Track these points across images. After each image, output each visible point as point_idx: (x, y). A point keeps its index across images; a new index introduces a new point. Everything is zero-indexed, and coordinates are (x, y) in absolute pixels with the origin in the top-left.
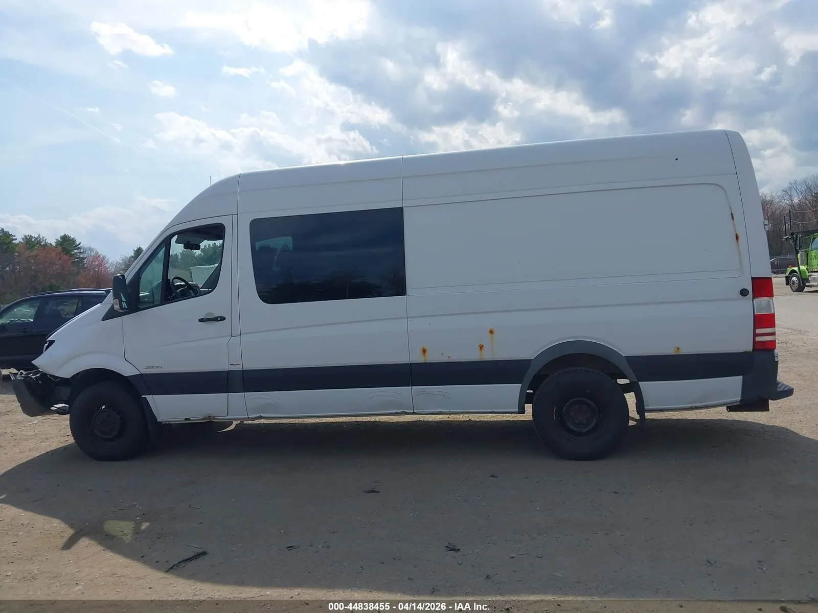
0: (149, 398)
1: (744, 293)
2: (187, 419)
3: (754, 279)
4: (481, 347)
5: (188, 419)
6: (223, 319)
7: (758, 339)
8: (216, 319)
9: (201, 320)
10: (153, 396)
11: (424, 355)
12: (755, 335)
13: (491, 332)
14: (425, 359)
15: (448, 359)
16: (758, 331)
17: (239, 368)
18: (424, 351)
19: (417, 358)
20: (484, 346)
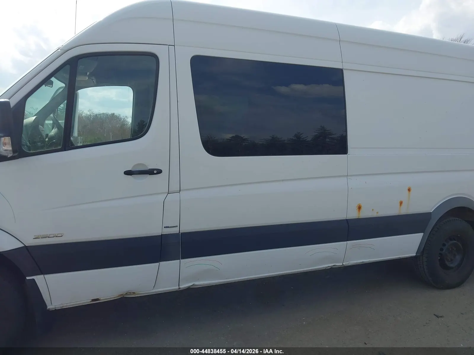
0: (39, 279)
2: (93, 300)
4: (401, 203)
5: (97, 300)
6: (159, 172)
8: (151, 172)
9: (128, 173)
10: (46, 276)
11: (359, 211)
13: (409, 190)
15: (376, 214)
17: (175, 231)
18: (360, 208)
19: (353, 214)
20: (403, 202)
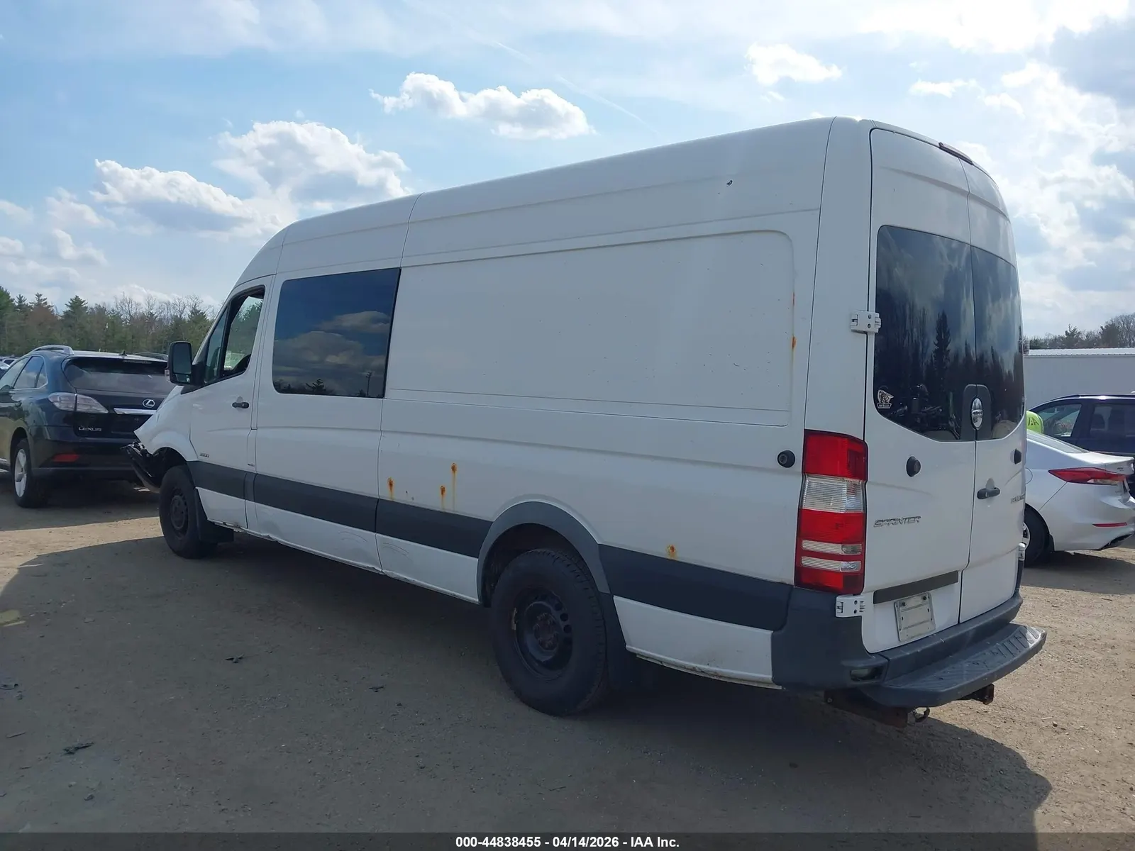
0: (200, 491)
1: (786, 459)
3: (809, 435)
4: (443, 490)
5: (225, 524)
6: (247, 406)
7: (808, 562)
10: (204, 489)
11: (391, 489)
12: (800, 552)
13: (454, 468)
14: (392, 495)
15: (411, 500)
16: (808, 545)
17: (253, 470)
18: (391, 484)
